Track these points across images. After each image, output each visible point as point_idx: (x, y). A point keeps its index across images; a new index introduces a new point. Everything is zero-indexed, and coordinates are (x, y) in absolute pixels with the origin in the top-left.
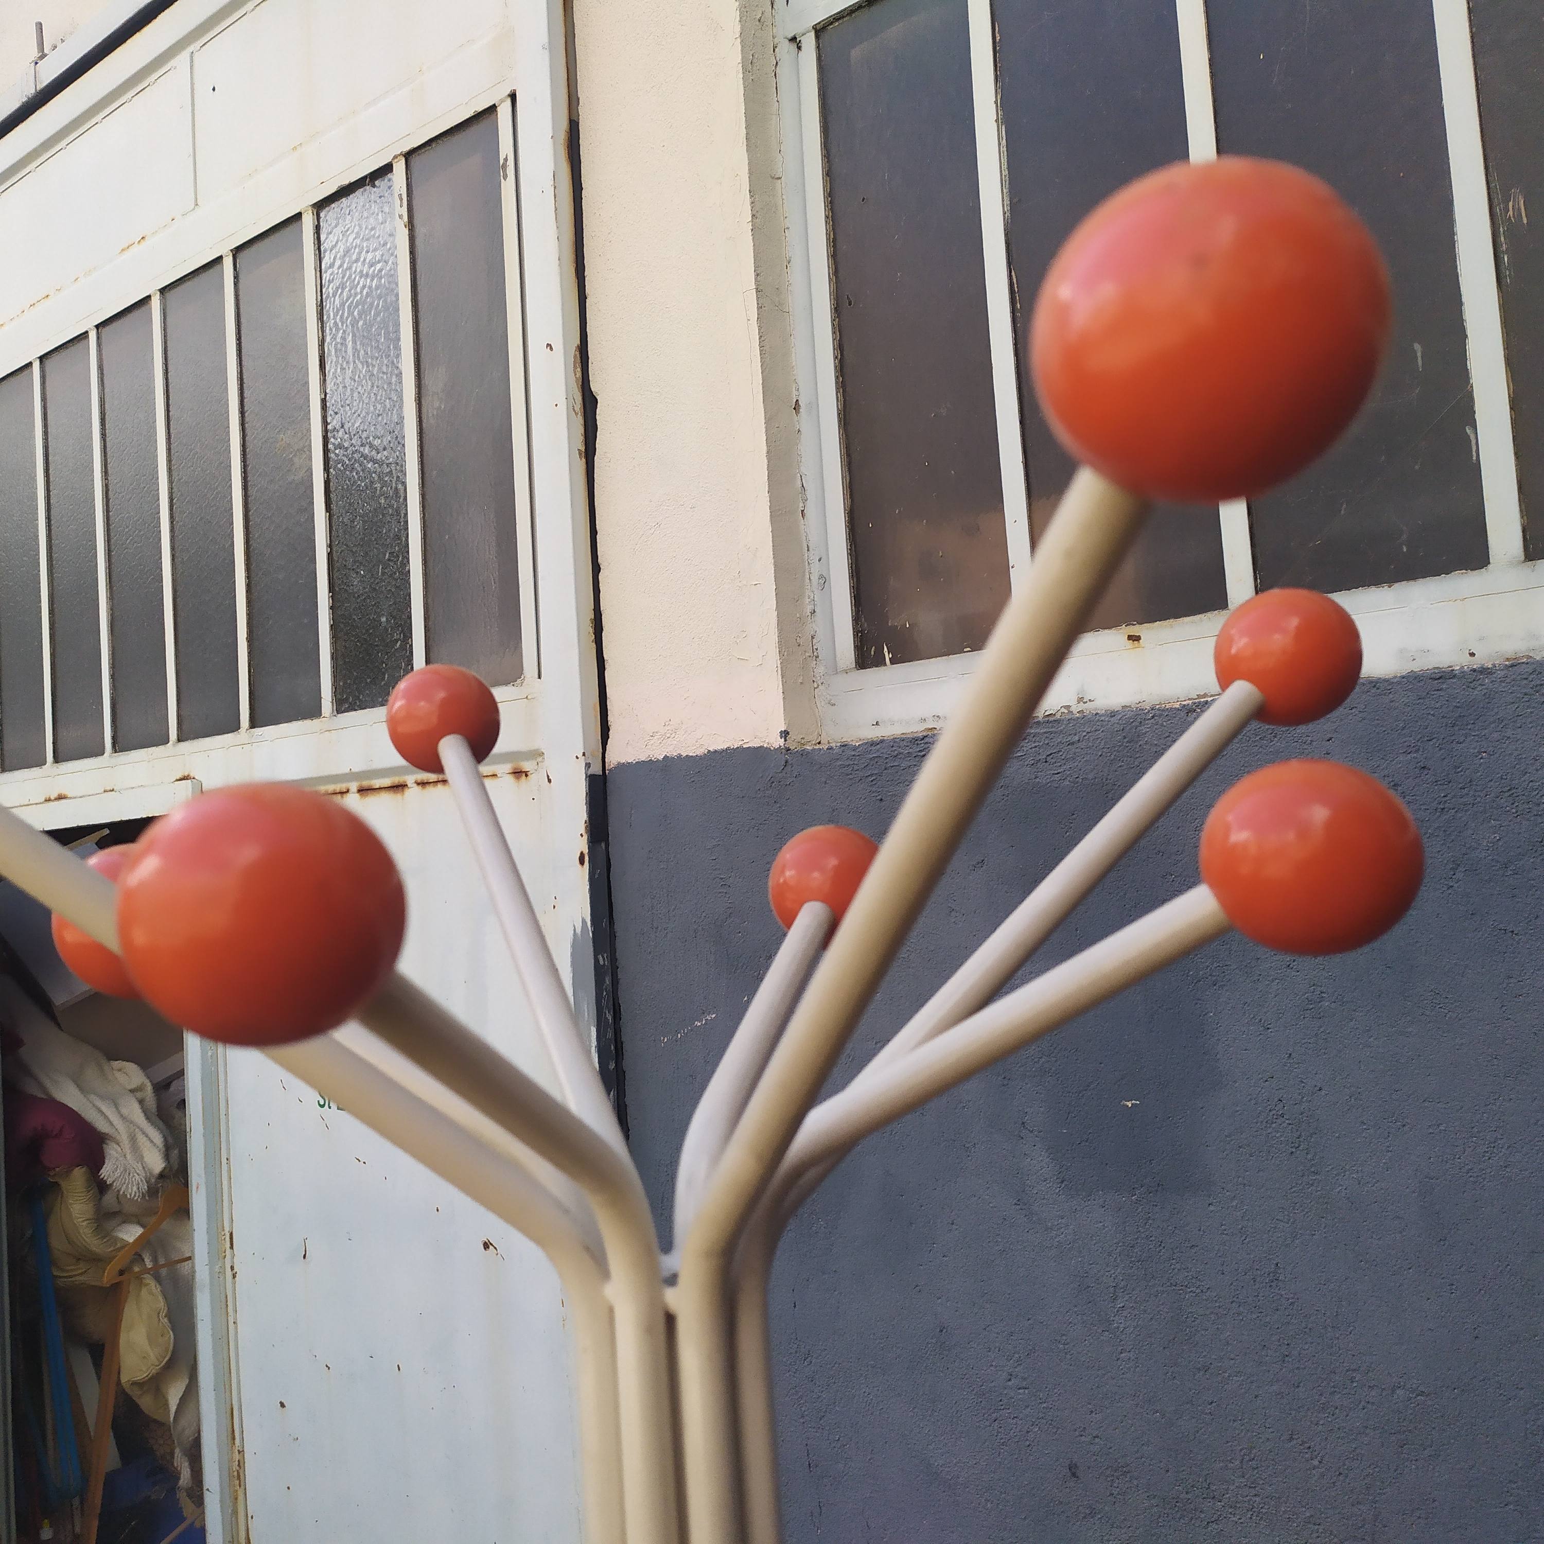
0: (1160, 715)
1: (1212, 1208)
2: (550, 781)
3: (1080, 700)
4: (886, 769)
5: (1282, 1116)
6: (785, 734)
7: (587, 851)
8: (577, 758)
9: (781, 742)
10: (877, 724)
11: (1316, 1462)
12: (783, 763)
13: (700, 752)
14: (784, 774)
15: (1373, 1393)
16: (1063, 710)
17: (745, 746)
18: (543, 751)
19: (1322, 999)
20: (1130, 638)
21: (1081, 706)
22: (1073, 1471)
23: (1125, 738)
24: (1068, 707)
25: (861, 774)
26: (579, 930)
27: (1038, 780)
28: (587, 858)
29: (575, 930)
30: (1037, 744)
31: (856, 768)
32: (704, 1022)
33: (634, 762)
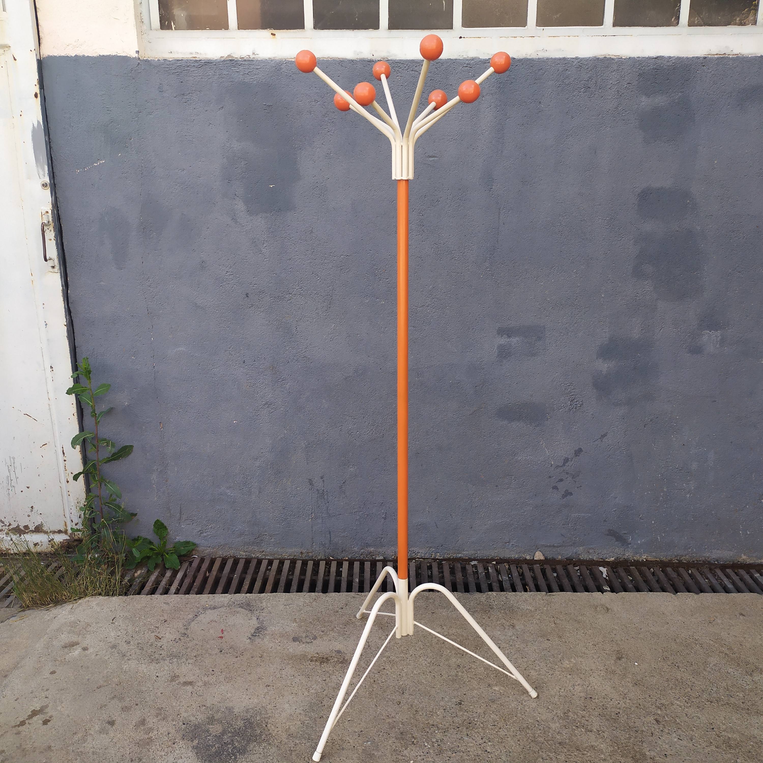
0: (288, 63)
1: (295, 214)
2: (15, 60)
3: (254, 54)
4: (184, 70)
5: (317, 187)
6: (138, 52)
7: (39, 92)
8: (31, 51)
9: (137, 55)
10: (171, 52)
11: (319, 278)
12: (137, 63)
13: (95, 55)
14: (137, 68)
15: (335, 258)
16: (247, 56)
17: (118, 55)
18: (10, 46)
19: (331, 153)
20: (272, 34)
21: (254, 56)
22: (247, 295)
23: (276, 69)
24: (249, 56)
25: (173, 71)
26: (36, 125)
27: (244, 80)
28: (39, 95)
29: (33, 125)
30: (245, 68)
31: (171, 69)
32: (99, 164)
33: (58, 56)
